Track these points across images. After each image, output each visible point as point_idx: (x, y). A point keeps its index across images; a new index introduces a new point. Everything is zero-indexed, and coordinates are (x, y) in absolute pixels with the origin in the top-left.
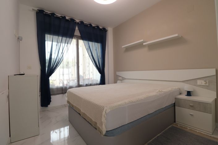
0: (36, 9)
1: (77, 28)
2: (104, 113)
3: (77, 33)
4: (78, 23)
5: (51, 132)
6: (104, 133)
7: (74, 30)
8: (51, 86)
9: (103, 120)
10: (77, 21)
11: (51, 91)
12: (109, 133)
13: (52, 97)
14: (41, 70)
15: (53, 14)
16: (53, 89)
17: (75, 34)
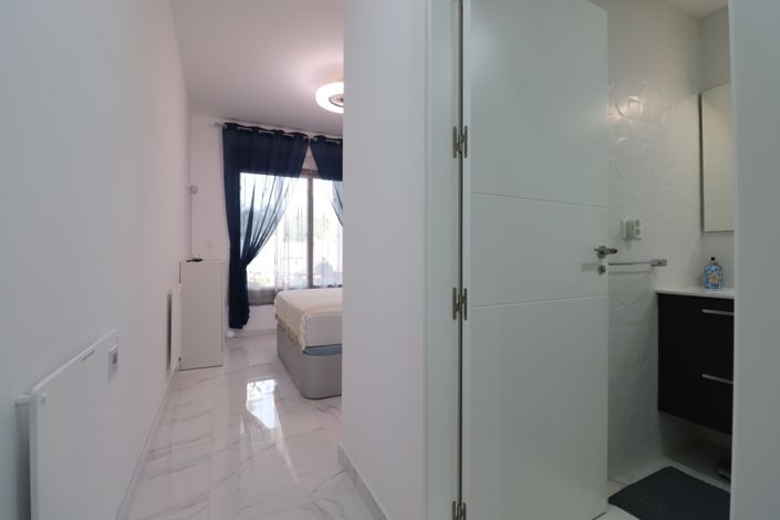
0: (222, 121)
1: (309, 153)
2: (303, 319)
3: (309, 163)
4: (312, 140)
5: (249, 386)
6: (303, 348)
7: (302, 158)
8: (249, 286)
9: (301, 328)
10: (311, 135)
11: (249, 295)
12: (310, 350)
13: (251, 308)
14: (231, 251)
15: (256, 129)
16: (253, 292)
17: (305, 166)
